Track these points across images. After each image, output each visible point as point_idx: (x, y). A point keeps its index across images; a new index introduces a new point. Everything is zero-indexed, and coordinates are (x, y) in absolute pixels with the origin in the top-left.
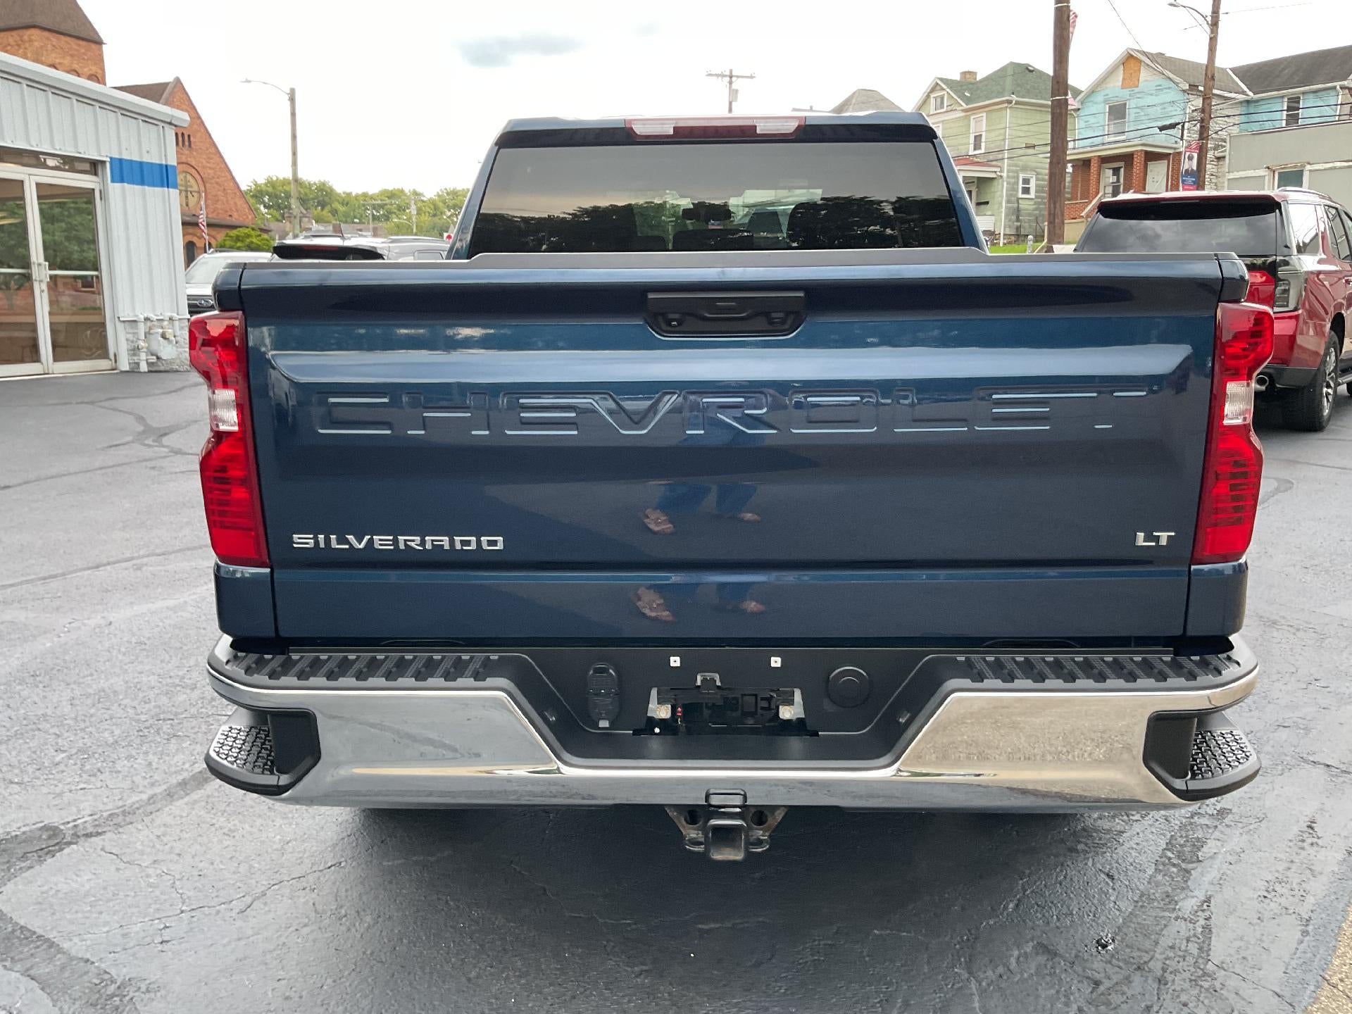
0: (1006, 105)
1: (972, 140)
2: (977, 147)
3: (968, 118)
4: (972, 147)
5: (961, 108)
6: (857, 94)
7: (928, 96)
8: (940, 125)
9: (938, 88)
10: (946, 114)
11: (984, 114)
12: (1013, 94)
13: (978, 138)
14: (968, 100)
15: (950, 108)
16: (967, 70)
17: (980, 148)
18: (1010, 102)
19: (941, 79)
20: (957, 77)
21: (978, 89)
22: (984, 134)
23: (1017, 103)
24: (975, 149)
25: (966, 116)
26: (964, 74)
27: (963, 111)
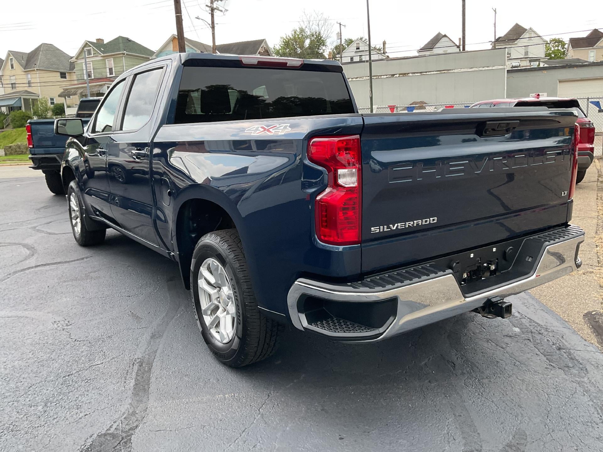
0: (122, 55)
1: (108, 70)
2: (111, 73)
3: (104, 60)
4: (108, 74)
5: (101, 55)
6: (43, 46)
7: (83, 48)
8: (91, 62)
9: (88, 45)
10: (93, 58)
11: (113, 59)
12: (125, 50)
13: (111, 70)
14: (103, 52)
15: (95, 55)
16: (99, 38)
17: (112, 74)
18: (124, 54)
19: (89, 42)
20: (95, 41)
21: (106, 47)
22: (113, 68)
23: (127, 54)
24: (110, 74)
25: (104, 59)
26: (98, 40)
27: (102, 57)
